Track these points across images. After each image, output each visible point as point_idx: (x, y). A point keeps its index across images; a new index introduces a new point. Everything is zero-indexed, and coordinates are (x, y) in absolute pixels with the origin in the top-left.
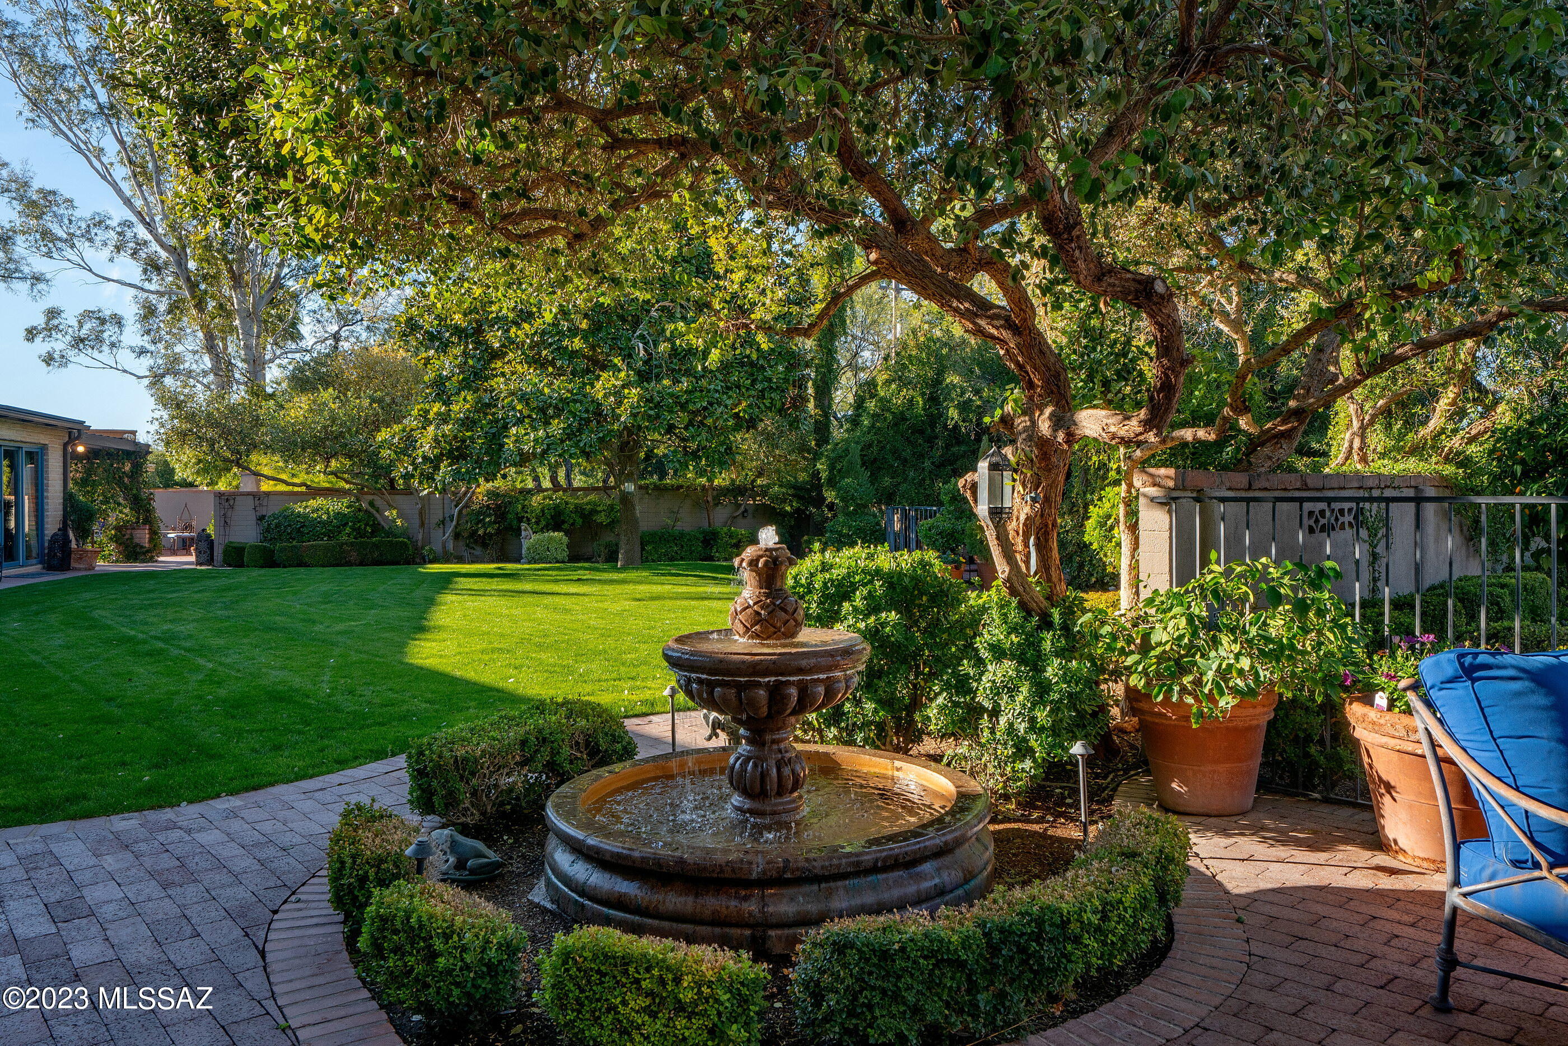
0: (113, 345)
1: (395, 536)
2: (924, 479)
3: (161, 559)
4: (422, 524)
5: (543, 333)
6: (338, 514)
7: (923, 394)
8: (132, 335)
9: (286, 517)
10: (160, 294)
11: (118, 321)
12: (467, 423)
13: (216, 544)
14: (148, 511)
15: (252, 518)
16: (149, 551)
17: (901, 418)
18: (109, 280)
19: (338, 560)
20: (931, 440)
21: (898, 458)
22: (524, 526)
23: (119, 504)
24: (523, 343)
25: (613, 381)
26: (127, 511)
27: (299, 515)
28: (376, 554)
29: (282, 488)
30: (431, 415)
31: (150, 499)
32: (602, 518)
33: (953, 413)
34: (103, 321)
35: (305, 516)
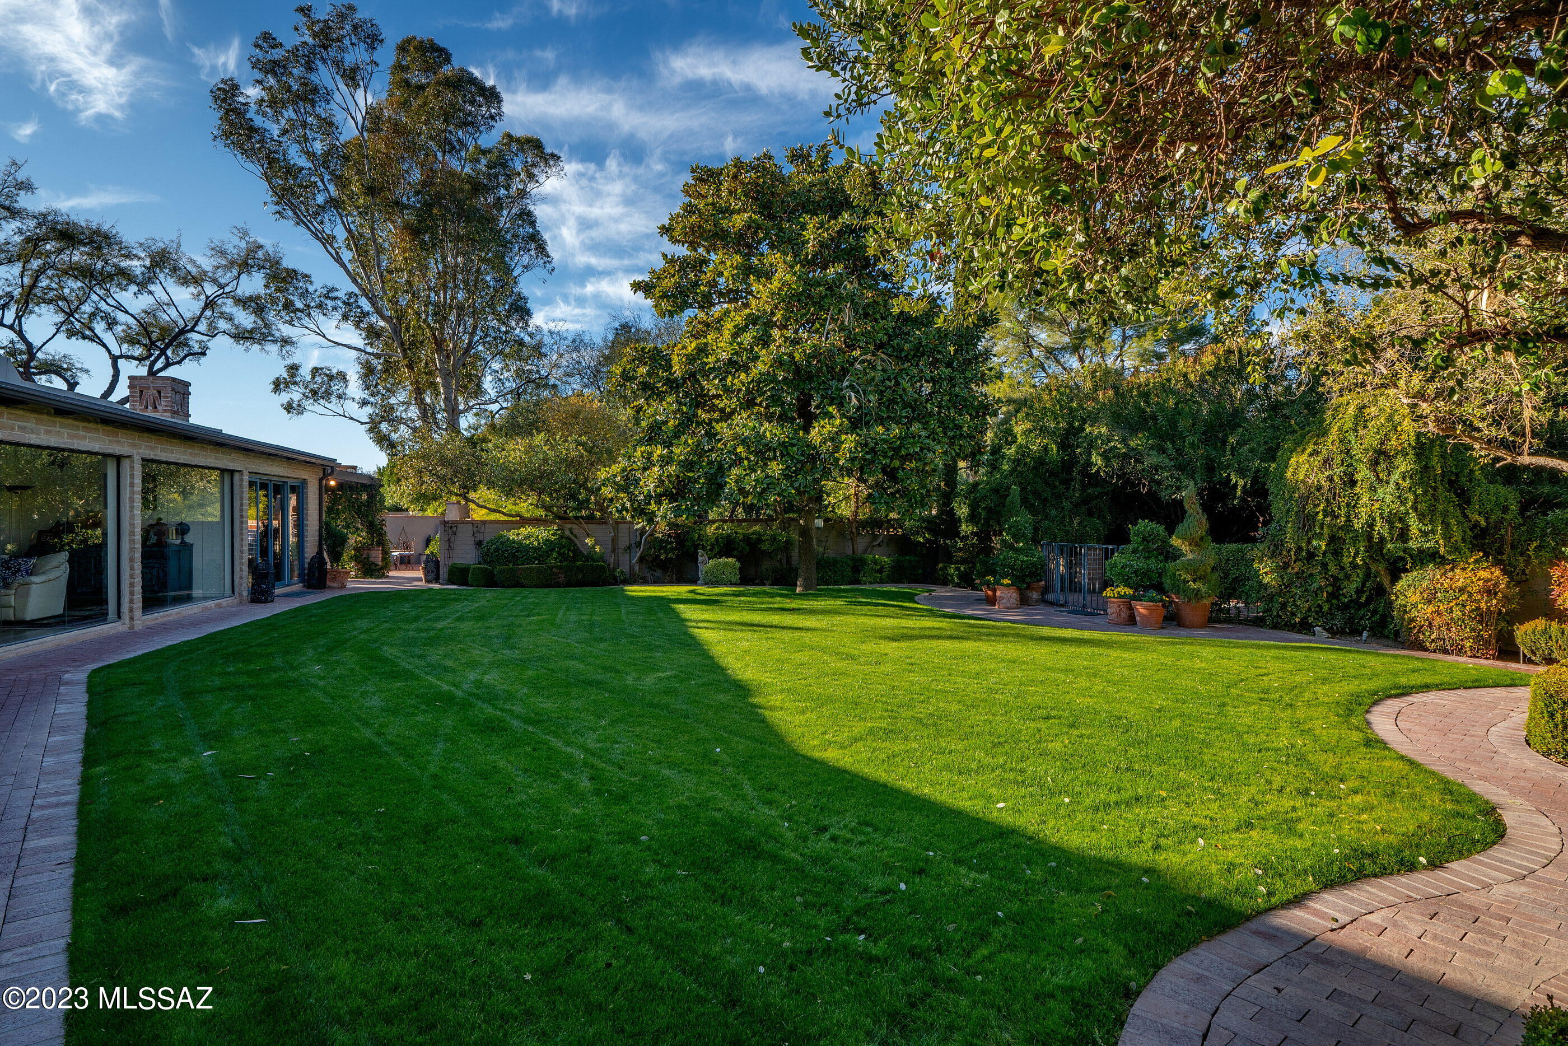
0: (339, 397)
1: (594, 560)
2: (1064, 517)
3: (391, 574)
4: (614, 550)
5: (759, 382)
6: (546, 541)
7: (1056, 442)
8: (355, 388)
9: (502, 543)
10: (377, 356)
11: (342, 377)
12: (689, 465)
13: (441, 564)
14: (381, 534)
15: (472, 542)
16: (382, 568)
17: (1040, 461)
18: (339, 344)
19: (548, 582)
20: (1067, 482)
21: (1039, 497)
22: (700, 552)
23: (357, 529)
24: (740, 390)
25: (829, 428)
26: (364, 534)
27: (514, 542)
28: (580, 576)
29: (494, 516)
30: (655, 458)
31: (382, 523)
32: (765, 546)
33: (1097, 460)
34: (331, 378)
35: (519, 543)
